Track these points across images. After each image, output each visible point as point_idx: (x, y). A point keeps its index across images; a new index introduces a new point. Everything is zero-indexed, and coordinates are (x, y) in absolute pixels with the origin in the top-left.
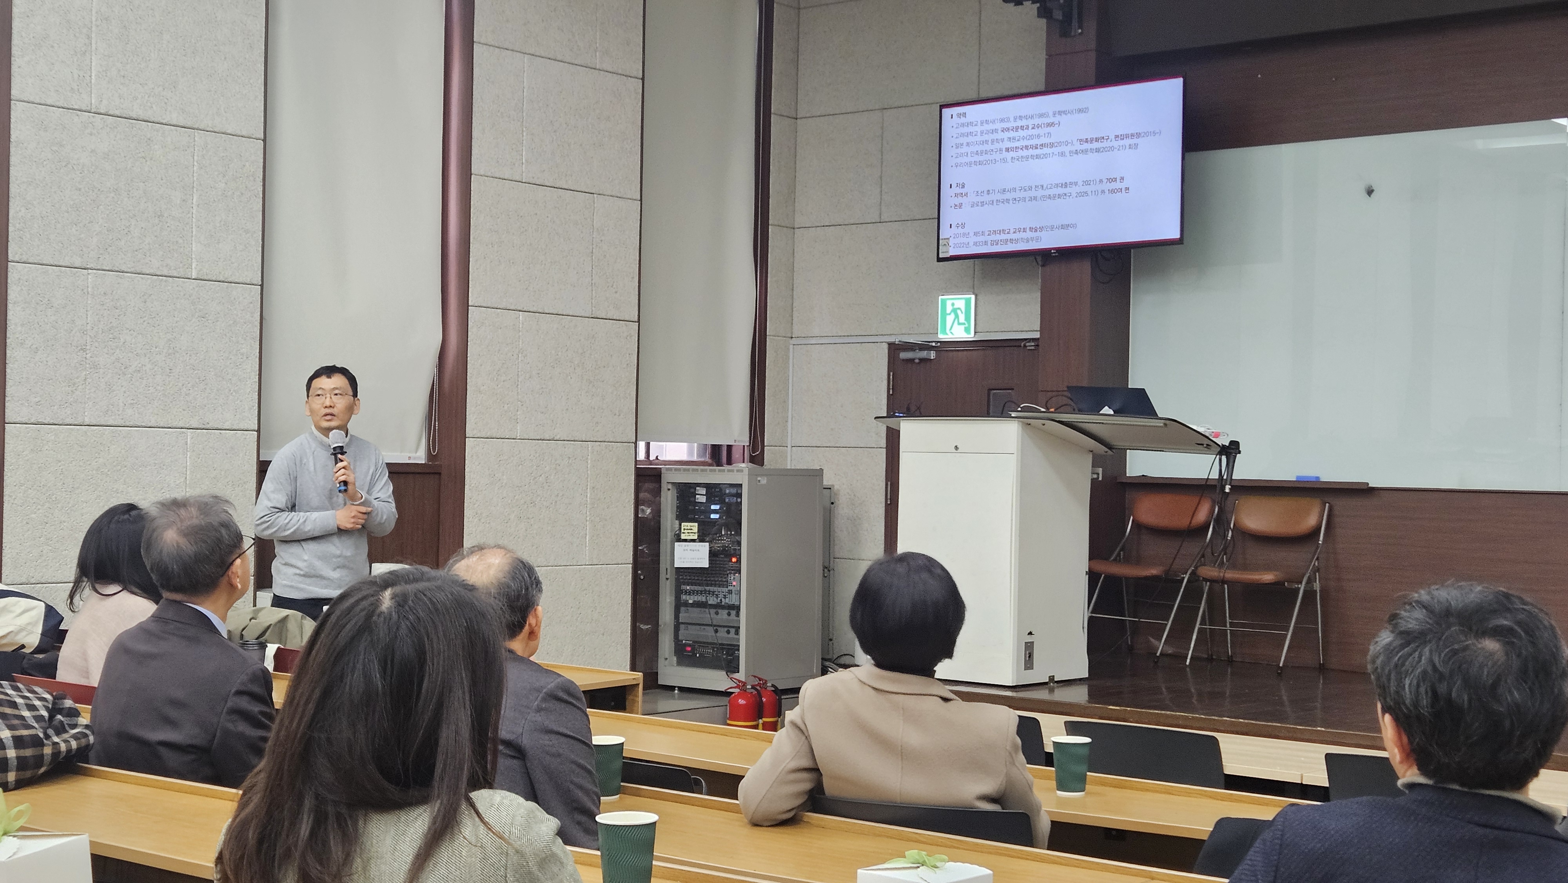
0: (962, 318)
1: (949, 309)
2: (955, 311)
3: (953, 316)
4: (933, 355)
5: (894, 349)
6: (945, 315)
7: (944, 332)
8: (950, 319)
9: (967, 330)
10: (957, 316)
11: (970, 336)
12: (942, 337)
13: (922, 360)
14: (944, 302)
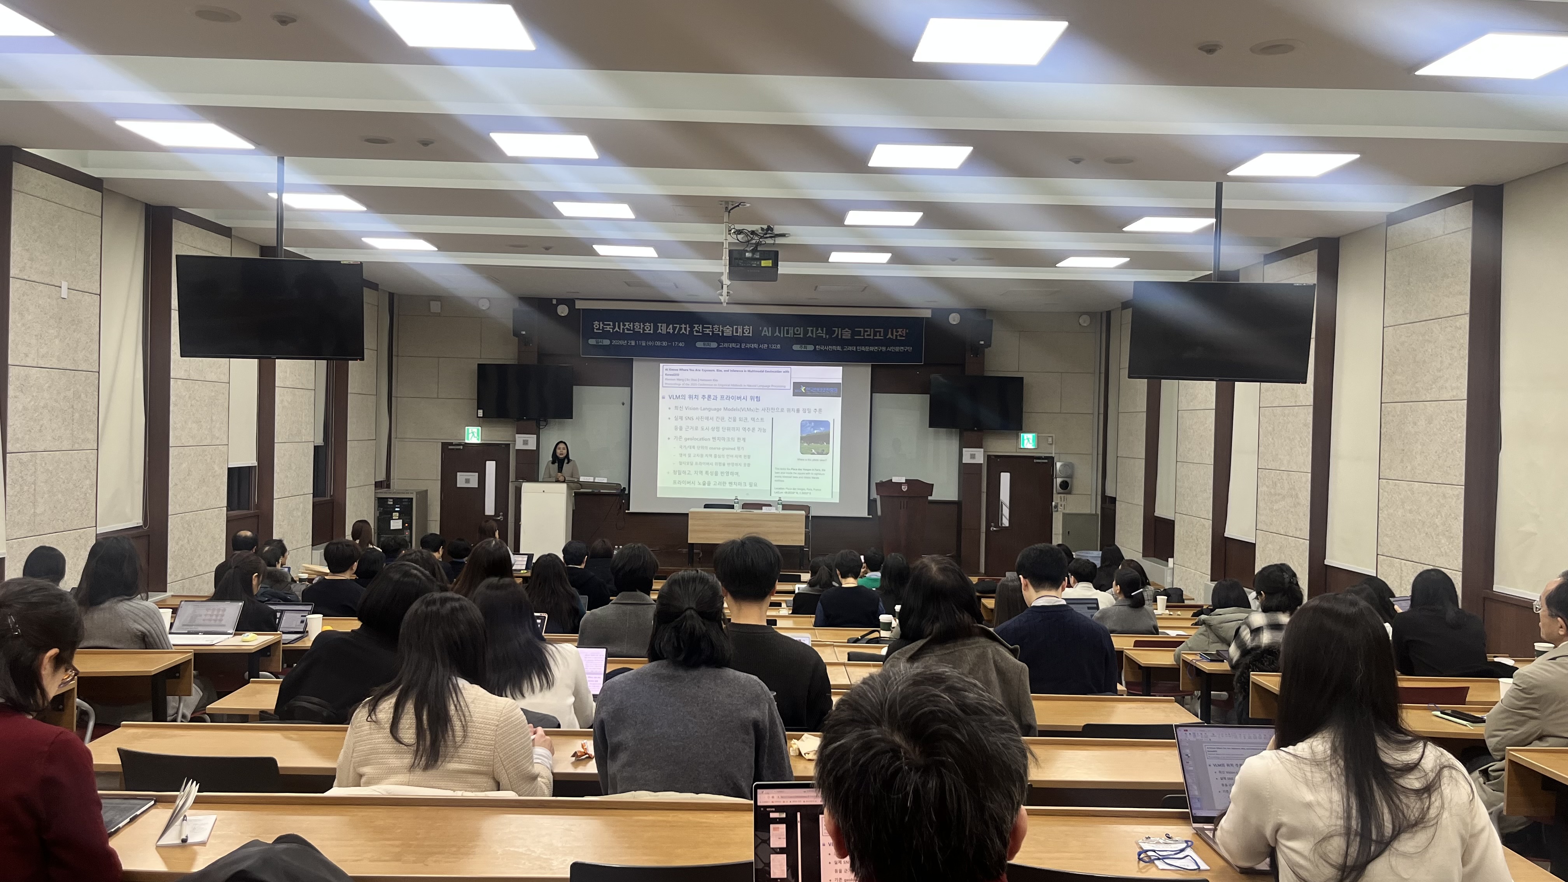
0: (476, 435)
1: (470, 431)
2: (473, 433)
3: (472, 434)
4: (461, 447)
5: (445, 446)
6: (468, 434)
7: (468, 439)
8: (471, 435)
9: (478, 439)
10: (473, 435)
11: (479, 442)
12: (467, 441)
13: (457, 449)
14: (468, 429)
